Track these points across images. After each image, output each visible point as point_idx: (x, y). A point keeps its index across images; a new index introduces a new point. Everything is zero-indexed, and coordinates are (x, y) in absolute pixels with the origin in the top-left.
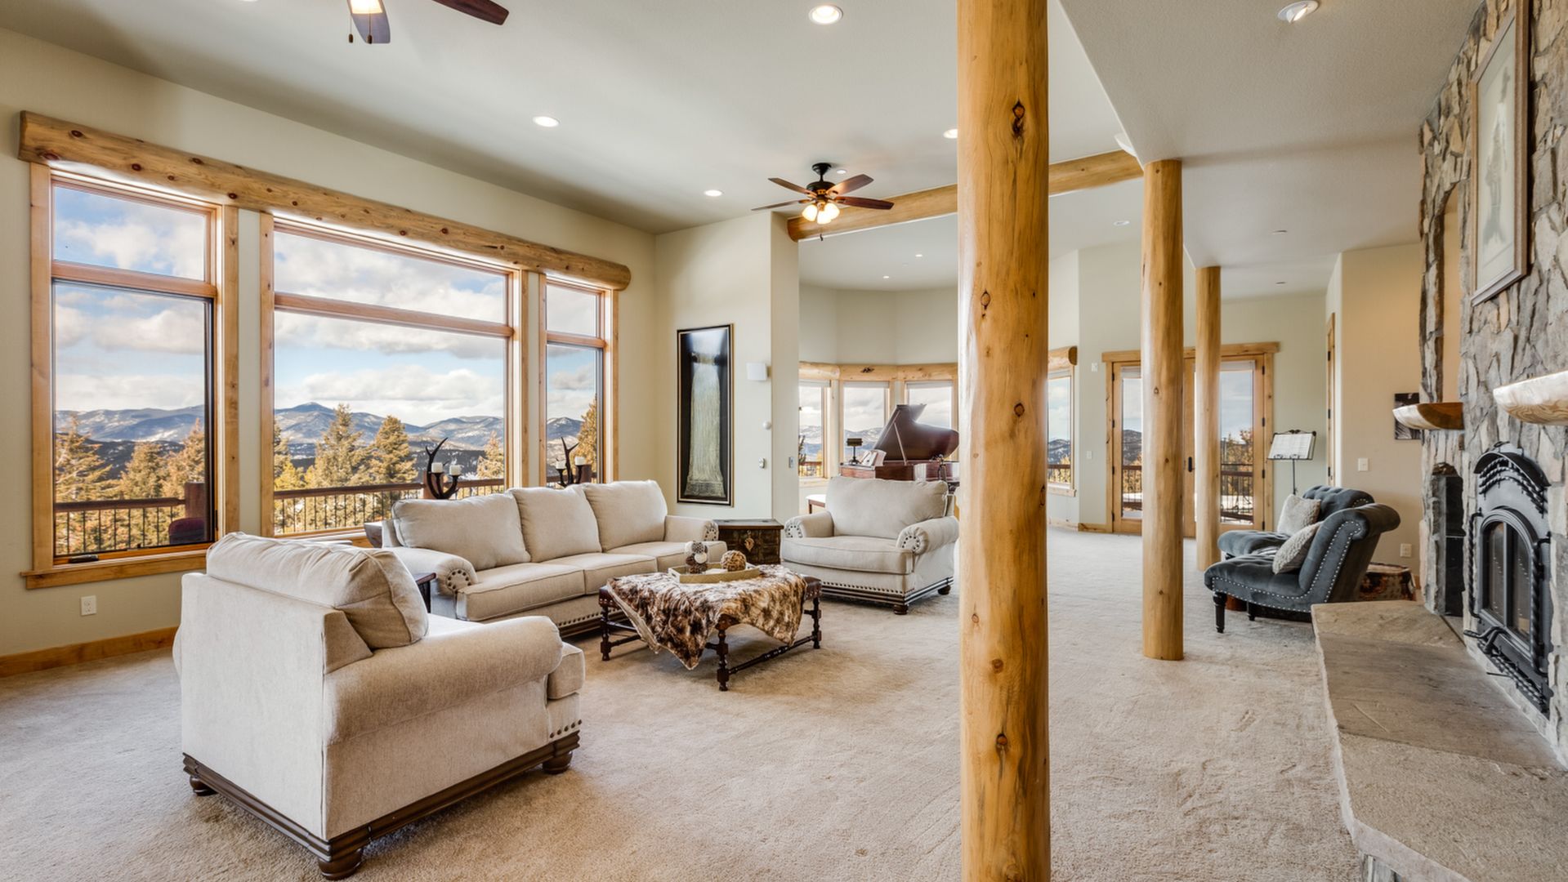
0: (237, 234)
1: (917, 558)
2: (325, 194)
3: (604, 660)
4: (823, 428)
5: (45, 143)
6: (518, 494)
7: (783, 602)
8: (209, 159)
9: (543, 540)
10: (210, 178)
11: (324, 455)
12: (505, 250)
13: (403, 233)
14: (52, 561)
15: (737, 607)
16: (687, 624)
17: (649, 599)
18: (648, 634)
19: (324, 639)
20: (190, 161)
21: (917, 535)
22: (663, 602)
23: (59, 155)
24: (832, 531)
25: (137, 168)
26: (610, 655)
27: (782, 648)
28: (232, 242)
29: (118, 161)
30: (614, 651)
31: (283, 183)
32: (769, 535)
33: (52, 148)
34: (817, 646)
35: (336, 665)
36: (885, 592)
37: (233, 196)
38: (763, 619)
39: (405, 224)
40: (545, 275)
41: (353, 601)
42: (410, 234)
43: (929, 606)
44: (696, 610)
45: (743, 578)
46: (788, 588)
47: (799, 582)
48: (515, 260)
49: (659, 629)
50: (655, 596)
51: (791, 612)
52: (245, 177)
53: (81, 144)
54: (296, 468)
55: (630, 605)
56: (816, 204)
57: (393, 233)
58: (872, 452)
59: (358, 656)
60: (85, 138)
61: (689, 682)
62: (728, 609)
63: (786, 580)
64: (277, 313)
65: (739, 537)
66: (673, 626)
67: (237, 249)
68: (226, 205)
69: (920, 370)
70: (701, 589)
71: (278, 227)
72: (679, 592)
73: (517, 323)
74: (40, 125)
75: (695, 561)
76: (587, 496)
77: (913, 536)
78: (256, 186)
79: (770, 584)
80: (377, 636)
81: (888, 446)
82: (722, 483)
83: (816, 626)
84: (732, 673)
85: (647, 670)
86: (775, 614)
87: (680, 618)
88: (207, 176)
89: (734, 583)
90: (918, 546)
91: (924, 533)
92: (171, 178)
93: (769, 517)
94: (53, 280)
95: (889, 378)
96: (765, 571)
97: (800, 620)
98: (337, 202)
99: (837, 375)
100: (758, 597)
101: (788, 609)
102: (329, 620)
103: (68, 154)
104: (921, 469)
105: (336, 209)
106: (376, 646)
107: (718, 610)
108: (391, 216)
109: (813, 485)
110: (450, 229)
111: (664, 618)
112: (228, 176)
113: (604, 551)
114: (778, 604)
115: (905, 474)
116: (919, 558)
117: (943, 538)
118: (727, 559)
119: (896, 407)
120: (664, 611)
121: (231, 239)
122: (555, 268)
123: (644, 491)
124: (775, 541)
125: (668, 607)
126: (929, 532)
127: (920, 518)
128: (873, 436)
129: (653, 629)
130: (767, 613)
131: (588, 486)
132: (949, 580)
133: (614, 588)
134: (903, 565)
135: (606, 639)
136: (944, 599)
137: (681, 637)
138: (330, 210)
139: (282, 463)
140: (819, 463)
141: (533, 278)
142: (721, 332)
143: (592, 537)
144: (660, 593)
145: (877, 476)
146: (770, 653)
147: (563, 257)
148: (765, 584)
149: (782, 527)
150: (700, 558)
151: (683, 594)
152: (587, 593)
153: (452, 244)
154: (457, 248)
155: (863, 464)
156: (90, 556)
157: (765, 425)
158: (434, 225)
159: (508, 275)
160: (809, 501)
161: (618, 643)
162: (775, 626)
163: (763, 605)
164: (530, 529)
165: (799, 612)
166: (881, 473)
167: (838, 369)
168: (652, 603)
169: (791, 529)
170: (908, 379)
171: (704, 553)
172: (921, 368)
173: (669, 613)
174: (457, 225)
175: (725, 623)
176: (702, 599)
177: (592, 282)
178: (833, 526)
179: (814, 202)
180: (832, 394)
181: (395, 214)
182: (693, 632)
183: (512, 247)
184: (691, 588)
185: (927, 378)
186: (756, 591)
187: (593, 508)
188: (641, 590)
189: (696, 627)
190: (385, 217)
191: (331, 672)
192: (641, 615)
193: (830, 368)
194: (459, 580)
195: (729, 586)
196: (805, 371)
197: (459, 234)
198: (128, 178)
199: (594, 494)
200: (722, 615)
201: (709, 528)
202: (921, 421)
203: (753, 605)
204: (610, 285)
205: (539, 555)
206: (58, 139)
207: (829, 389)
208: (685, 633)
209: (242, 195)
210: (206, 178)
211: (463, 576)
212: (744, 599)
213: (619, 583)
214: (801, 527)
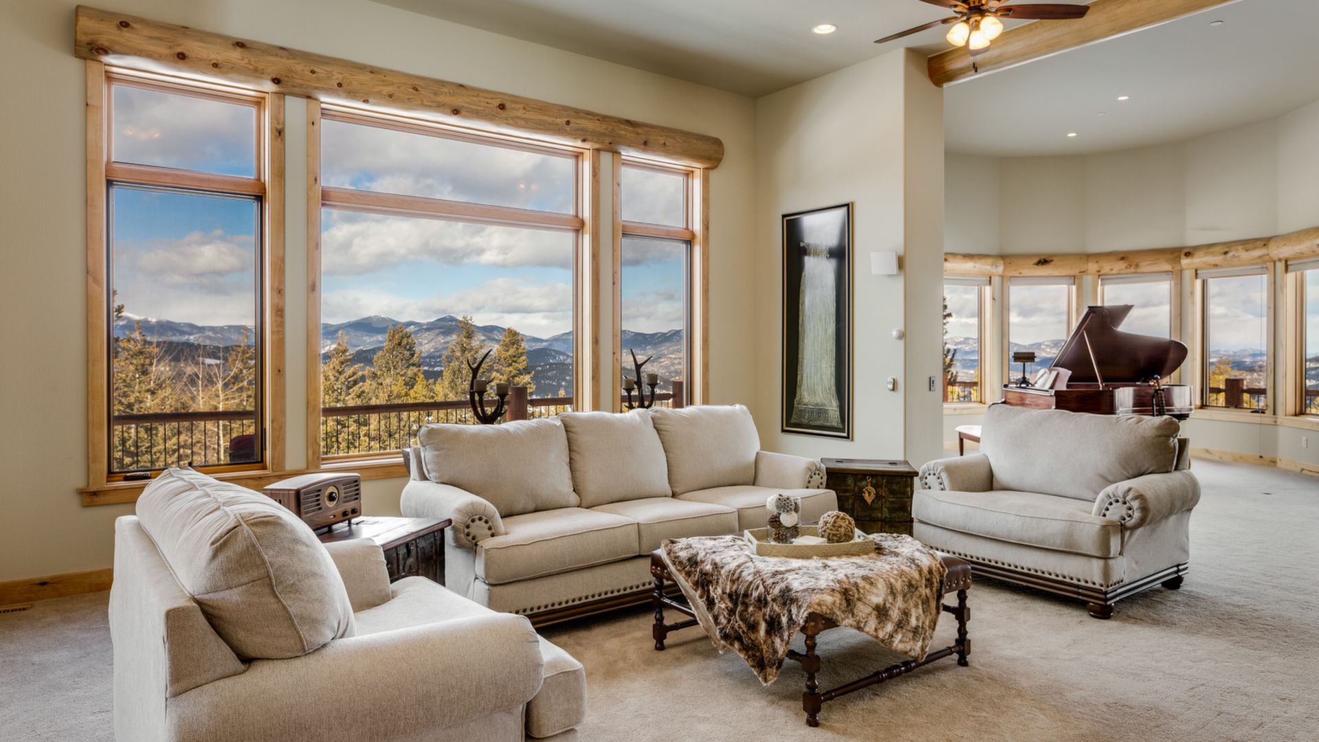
0: (284, 124)
1: (1127, 534)
2: (371, 72)
3: (657, 649)
4: (980, 340)
5: (95, 37)
6: (568, 419)
7: (908, 596)
8: (253, 42)
9: (595, 479)
10: (253, 62)
11: (451, 368)
12: (571, 125)
13: (456, 112)
14: (105, 480)
15: (834, 603)
16: (761, 619)
17: (712, 575)
18: (710, 624)
19: (167, 646)
20: (233, 45)
21: (1128, 498)
22: (729, 583)
23: (109, 49)
24: (989, 483)
25: (182, 57)
26: (666, 642)
27: (906, 664)
28: (279, 133)
29: (163, 50)
30: (671, 637)
31: (328, 63)
32: (898, 483)
33: (101, 42)
34: (963, 662)
35: (183, 684)
36: (1075, 582)
37: (276, 81)
38: (876, 621)
39: (458, 101)
40: (620, 153)
41: (216, 590)
42: (463, 113)
43: (1148, 606)
44: (774, 600)
45: (849, 554)
46: (916, 575)
47: (935, 565)
48: (583, 138)
49: (723, 620)
50: (719, 572)
51: (920, 611)
52: (288, 59)
53: (128, 35)
54: (428, 380)
55: (687, 581)
56: (967, 21)
57: (445, 113)
58: (1051, 371)
59: (220, 671)
60: (132, 28)
61: (764, 703)
62: (819, 604)
63: (914, 560)
64: (323, 210)
65: (855, 484)
66: (741, 620)
67: (283, 140)
68: (272, 93)
69: (1123, 259)
70: (783, 569)
71: (325, 113)
72: (752, 570)
73: (587, 214)
74: (91, 18)
75: (780, 524)
76: (654, 424)
77: (1120, 500)
78: (299, 68)
79: (888, 567)
80: (252, 644)
81: (1076, 363)
82: (837, 409)
83: (962, 631)
84: (825, 700)
85: (710, 673)
86: (895, 614)
87: (751, 609)
88: (250, 61)
89: (833, 562)
90: (1130, 516)
91: (1140, 497)
92: (215, 65)
93: (901, 458)
94: (110, 183)
95: (1075, 272)
96: (885, 544)
97: (935, 624)
98: (383, 81)
99: (1000, 269)
100: (868, 586)
101: (916, 606)
102: (174, 619)
103: (117, 47)
104: (1125, 395)
105: (382, 88)
106: (254, 655)
107: (805, 606)
108: (442, 93)
109: (965, 412)
110: (508, 105)
111: (730, 605)
112: (272, 59)
113: (674, 495)
114: (900, 599)
115: (1102, 404)
116: (1131, 535)
117: (1173, 504)
118: (826, 523)
119: (1086, 310)
120: (730, 596)
121: (277, 130)
122: (631, 144)
123: (729, 418)
124: (905, 493)
125: (736, 591)
126: (1149, 494)
127: (1135, 471)
128: (1048, 350)
129: (716, 618)
130: (882, 612)
131: (656, 411)
132: (1181, 568)
133: (668, 554)
134: (1105, 544)
135: (660, 620)
136: (1173, 597)
137: (753, 637)
138: (377, 89)
139: (416, 374)
140: (975, 384)
141: (606, 158)
142: (839, 215)
143: (658, 476)
144: (727, 568)
145: (1058, 407)
146: (887, 670)
147: (640, 130)
148: (882, 566)
149: (916, 474)
150: (788, 520)
151: (757, 573)
152: (643, 554)
153: (511, 122)
154: (516, 126)
155: (1037, 386)
156: (142, 473)
157: (895, 333)
158: (490, 101)
159: (578, 156)
160: (960, 433)
161: (676, 627)
162: (896, 631)
163: (877, 599)
164: (579, 465)
165: (934, 611)
166: (1064, 401)
167: (1002, 262)
168: (714, 582)
169: (928, 477)
170: (1102, 272)
171: (794, 513)
172: (1123, 256)
173: (738, 598)
174: (516, 99)
175: (815, 626)
176: (782, 585)
177: (677, 159)
178: (991, 475)
179: (965, 18)
180: (993, 294)
181: (446, 90)
182: (769, 632)
183: (579, 121)
184: (769, 565)
185: (1132, 269)
186: (865, 578)
187: (660, 438)
188: (702, 562)
189: (774, 626)
190: (436, 94)
191: (176, 695)
192: (701, 597)
193: (990, 261)
194: (479, 528)
195: (825, 566)
196: (953, 266)
197: (517, 110)
198: (175, 68)
199: (665, 422)
200: (810, 614)
201: (812, 471)
202: (1125, 327)
203: (859, 599)
204: (698, 162)
205: (589, 498)
206: (107, 33)
207: (988, 290)
208: (758, 631)
209: (286, 79)
210: (249, 63)
211: (485, 524)
212: (846, 589)
213: (677, 547)
214: (944, 476)
